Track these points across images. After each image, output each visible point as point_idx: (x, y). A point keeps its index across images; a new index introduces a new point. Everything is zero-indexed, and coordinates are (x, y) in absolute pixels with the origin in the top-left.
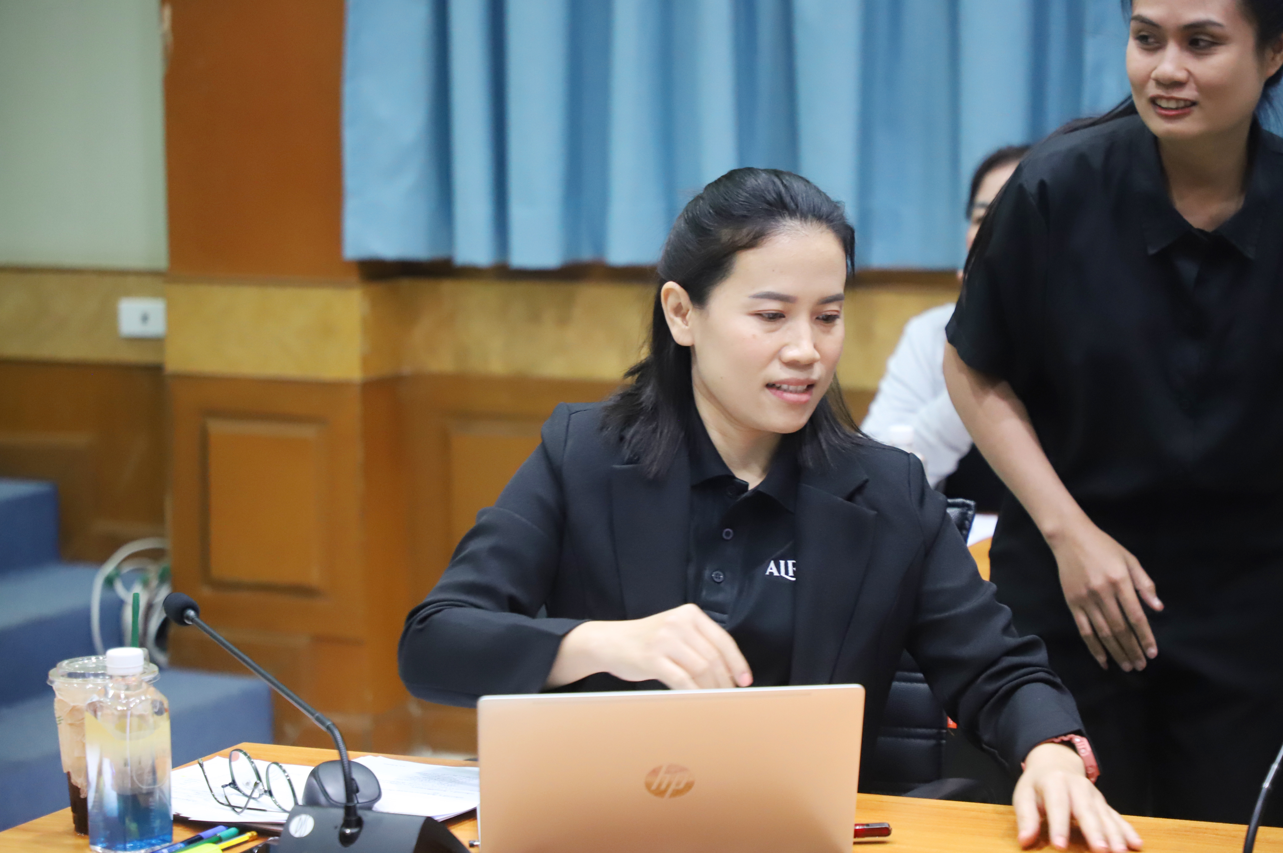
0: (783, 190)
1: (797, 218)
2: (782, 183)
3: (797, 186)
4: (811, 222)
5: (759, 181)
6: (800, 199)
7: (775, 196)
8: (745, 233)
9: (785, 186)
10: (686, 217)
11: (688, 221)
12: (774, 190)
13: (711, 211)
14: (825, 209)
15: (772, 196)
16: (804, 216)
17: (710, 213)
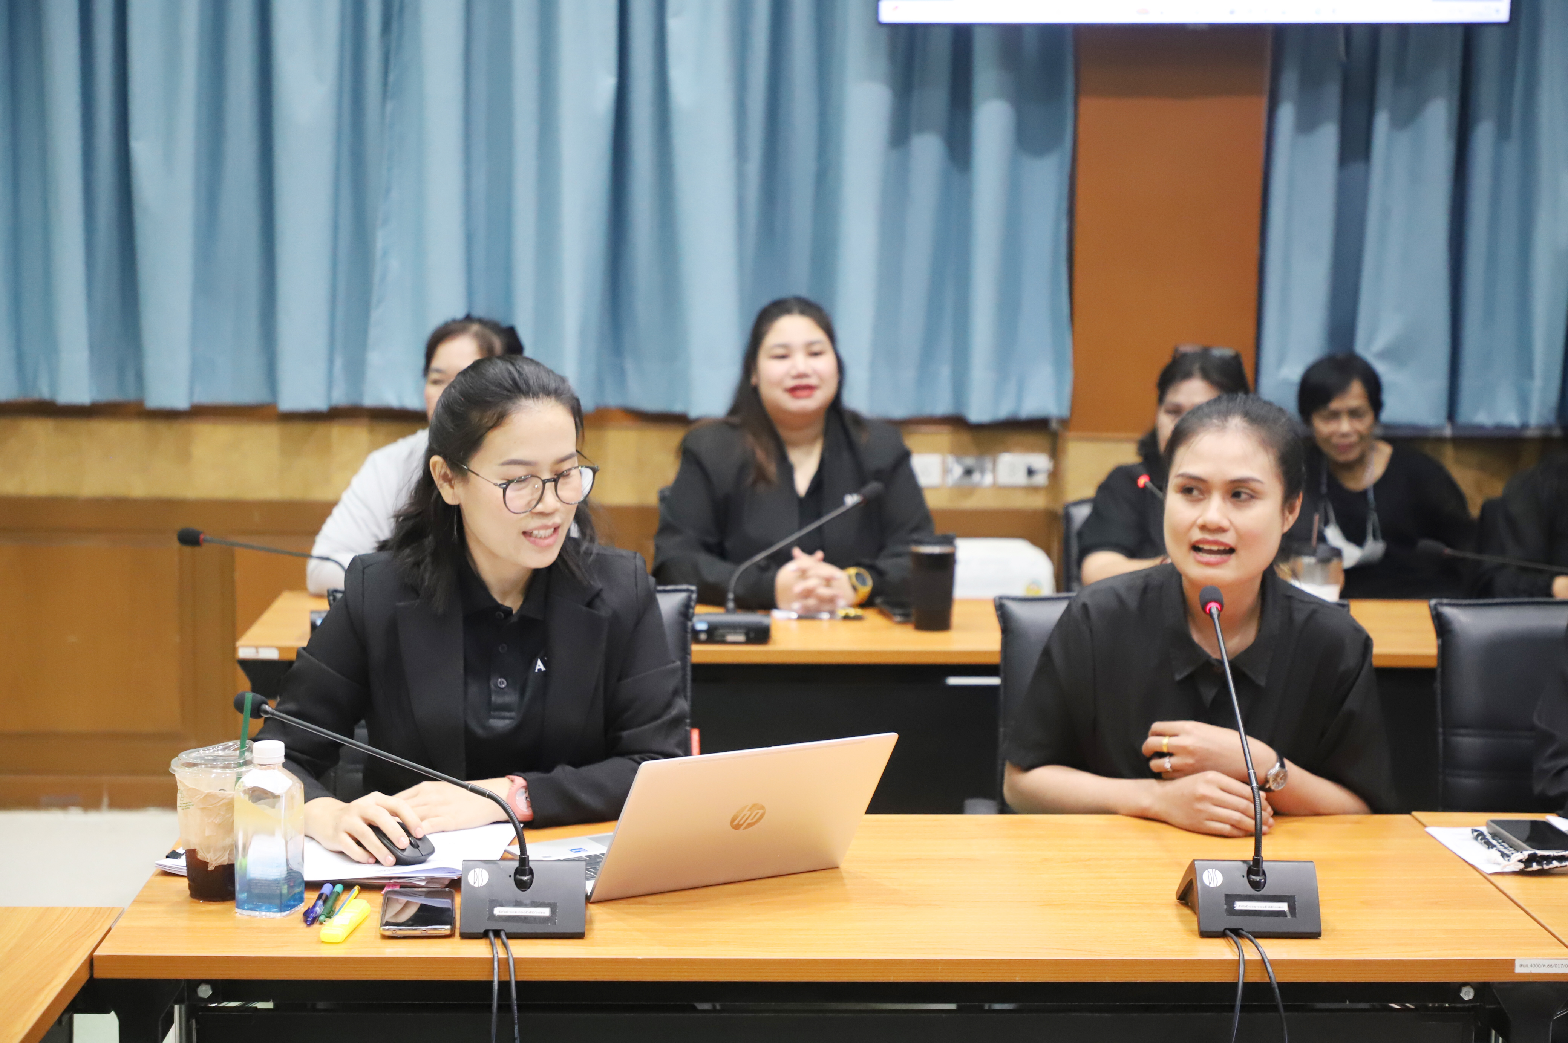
0: (516, 375)
1: (530, 398)
2: (516, 369)
3: (528, 369)
4: (542, 397)
5: (496, 370)
6: (531, 382)
7: (511, 382)
8: (490, 416)
9: (518, 371)
10: (443, 402)
11: (444, 406)
12: (509, 377)
13: (462, 399)
14: (553, 385)
15: (508, 383)
16: (535, 395)
17: (461, 400)
